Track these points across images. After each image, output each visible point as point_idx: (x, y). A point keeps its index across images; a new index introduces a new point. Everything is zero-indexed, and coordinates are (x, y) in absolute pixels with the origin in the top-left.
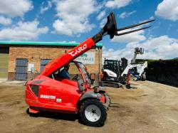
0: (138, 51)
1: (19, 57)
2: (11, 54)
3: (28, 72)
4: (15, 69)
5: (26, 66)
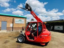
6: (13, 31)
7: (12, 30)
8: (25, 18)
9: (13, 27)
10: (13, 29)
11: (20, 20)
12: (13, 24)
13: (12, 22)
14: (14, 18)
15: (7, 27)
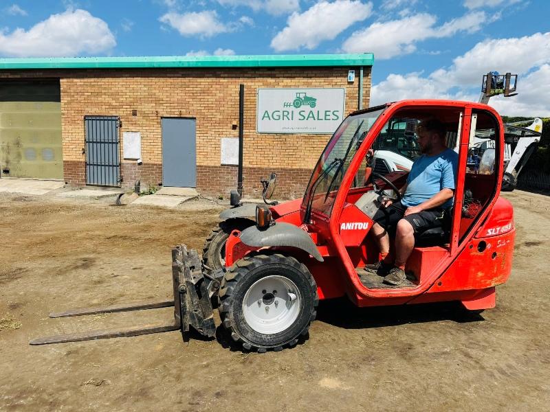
0: (494, 85)
1: (93, 111)
2: (69, 103)
3: (124, 161)
4: (84, 153)
5: (117, 142)
8: (356, 69)
9: (240, 166)
11: (298, 103)
12: (241, 137)
13: (235, 123)
14: (245, 84)
15: (198, 164)
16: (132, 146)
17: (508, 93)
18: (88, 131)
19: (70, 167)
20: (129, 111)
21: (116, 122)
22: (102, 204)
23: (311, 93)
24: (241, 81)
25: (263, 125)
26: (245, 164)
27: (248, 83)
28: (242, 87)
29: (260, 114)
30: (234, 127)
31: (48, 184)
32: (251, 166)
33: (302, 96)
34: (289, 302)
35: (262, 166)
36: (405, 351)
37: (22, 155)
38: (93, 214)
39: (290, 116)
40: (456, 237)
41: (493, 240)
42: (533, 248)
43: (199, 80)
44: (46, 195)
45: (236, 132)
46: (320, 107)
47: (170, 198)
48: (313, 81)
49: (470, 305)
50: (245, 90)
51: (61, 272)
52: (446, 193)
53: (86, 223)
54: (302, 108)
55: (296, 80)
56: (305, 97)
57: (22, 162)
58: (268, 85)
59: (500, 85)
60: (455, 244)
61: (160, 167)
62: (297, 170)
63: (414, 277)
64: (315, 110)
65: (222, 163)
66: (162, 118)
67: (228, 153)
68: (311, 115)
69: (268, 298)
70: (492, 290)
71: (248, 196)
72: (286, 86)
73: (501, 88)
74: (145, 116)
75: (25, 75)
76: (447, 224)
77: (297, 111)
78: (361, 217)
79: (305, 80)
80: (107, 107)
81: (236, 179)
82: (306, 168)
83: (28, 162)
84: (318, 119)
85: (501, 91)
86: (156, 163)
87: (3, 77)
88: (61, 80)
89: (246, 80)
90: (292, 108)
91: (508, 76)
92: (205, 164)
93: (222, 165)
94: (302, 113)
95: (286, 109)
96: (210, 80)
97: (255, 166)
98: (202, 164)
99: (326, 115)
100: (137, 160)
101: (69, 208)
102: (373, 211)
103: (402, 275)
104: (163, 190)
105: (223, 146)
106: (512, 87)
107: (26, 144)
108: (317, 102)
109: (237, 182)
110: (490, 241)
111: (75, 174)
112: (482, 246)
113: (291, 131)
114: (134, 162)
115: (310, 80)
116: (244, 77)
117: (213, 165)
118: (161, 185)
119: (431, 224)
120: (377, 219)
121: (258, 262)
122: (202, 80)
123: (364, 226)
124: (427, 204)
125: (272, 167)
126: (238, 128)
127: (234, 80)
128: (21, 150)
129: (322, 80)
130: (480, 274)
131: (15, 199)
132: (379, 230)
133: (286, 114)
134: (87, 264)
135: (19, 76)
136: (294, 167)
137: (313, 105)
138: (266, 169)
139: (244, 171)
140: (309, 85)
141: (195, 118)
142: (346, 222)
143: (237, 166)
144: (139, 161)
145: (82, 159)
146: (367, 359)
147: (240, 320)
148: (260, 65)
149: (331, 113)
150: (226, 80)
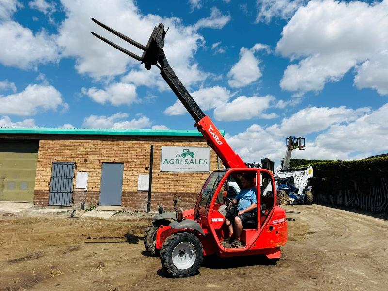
0: (293, 143)
1: (56, 159)
2: (43, 154)
3: (75, 190)
4: (50, 184)
5: (72, 178)
6: (148, 210)
7: (145, 207)
9: (150, 191)
10: (149, 199)
11: (184, 155)
12: (151, 173)
13: (147, 166)
14: (154, 144)
15: (123, 190)
16: (82, 180)
17: (301, 148)
18: (53, 171)
19: (39, 194)
20: (82, 159)
21: (74, 166)
22: (62, 217)
23: (191, 150)
24: (152, 143)
25: (164, 167)
26: (153, 190)
27: (156, 144)
28: (152, 146)
29: (163, 161)
30: (147, 168)
31: (22, 205)
32: (156, 191)
33: (186, 151)
34: (191, 255)
35: (163, 191)
36: (242, 276)
37: (6, 186)
38: (61, 223)
39: (180, 162)
40: (259, 224)
41: (276, 225)
42: (311, 235)
43: (127, 142)
44: (22, 212)
45: (148, 171)
46: (197, 157)
47: (105, 212)
48: (192, 143)
49: (270, 256)
50: (154, 147)
51: (64, 253)
52: (254, 205)
53: (59, 229)
54: (187, 157)
55: (183, 143)
56: (188, 152)
57: (5, 191)
58: (167, 145)
59: (296, 144)
60: (259, 227)
61: (98, 193)
62: (184, 193)
63: (244, 243)
64: (194, 159)
65: (138, 189)
66: (102, 163)
67: (143, 183)
68: (192, 162)
69: (182, 254)
70: (278, 249)
71: (154, 210)
72: (178, 146)
73: (297, 145)
74: (92, 162)
75: (16, 137)
76: (255, 219)
77: (183, 159)
78: (220, 216)
79: (188, 143)
80: (68, 156)
81: (147, 200)
82: (189, 191)
83: (9, 191)
84: (196, 164)
85: (297, 147)
86: (96, 190)
87: (1, 138)
88: (40, 141)
89: (155, 142)
90: (181, 158)
91: (300, 139)
92: (128, 190)
93: (138, 191)
94: (187, 160)
95: (177, 158)
96: (134, 142)
97: (159, 191)
98: (126, 191)
99: (200, 162)
100: (84, 189)
101: (45, 220)
102: (225, 213)
103: (239, 242)
104: (100, 207)
105: (140, 179)
106: (302, 145)
107: (8, 180)
108: (195, 155)
109: (147, 201)
110: (274, 226)
111: (41, 198)
112: (271, 228)
113: (180, 170)
114: (82, 190)
115: (191, 143)
116: (154, 141)
117: (132, 191)
118: (98, 204)
119: (249, 219)
120: (227, 217)
121: (177, 236)
122: (129, 142)
123: (222, 220)
124: (246, 210)
125: (169, 191)
126: (149, 168)
127: (148, 142)
128: (5, 183)
129: (197, 143)
130: (272, 241)
131: (4, 215)
132: (228, 222)
133: (177, 160)
134: (76, 249)
135: (13, 138)
136: (182, 191)
137: (193, 156)
138: (165, 192)
139: (152, 194)
140: (190, 146)
141: (123, 163)
142: (214, 218)
143: (147, 191)
144: (85, 190)
145: (48, 189)
146: (225, 278)
147: (171, 263)
148: (163, 135)
149: (203, 161)
150: (143, 142)
